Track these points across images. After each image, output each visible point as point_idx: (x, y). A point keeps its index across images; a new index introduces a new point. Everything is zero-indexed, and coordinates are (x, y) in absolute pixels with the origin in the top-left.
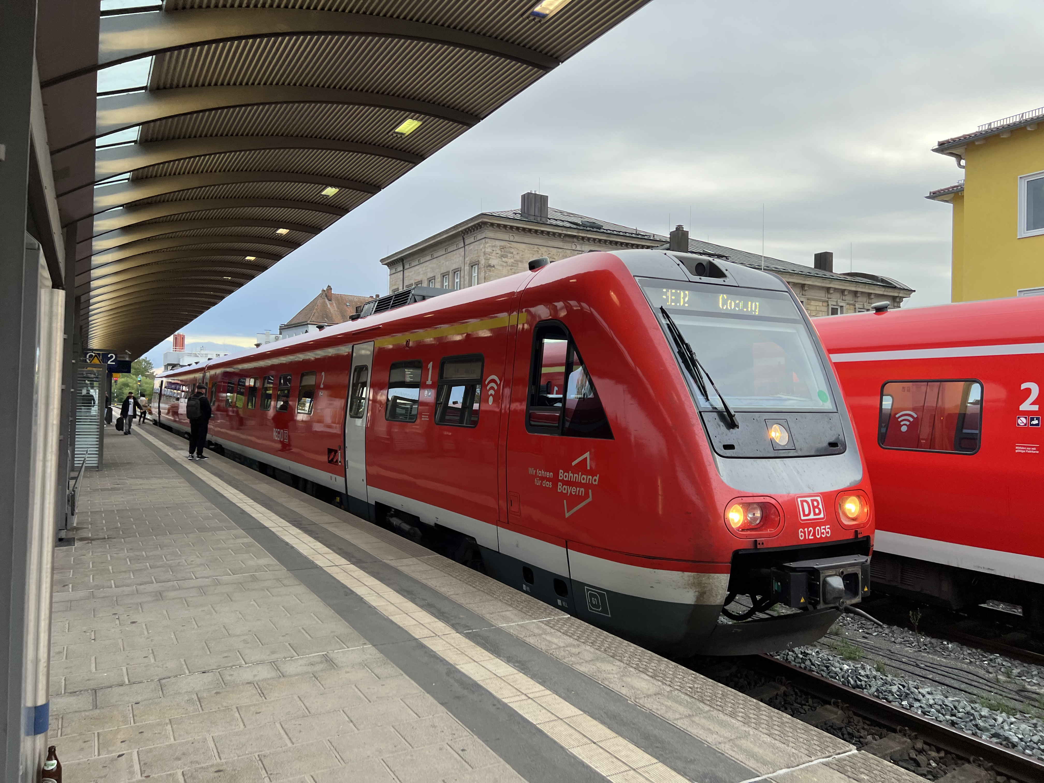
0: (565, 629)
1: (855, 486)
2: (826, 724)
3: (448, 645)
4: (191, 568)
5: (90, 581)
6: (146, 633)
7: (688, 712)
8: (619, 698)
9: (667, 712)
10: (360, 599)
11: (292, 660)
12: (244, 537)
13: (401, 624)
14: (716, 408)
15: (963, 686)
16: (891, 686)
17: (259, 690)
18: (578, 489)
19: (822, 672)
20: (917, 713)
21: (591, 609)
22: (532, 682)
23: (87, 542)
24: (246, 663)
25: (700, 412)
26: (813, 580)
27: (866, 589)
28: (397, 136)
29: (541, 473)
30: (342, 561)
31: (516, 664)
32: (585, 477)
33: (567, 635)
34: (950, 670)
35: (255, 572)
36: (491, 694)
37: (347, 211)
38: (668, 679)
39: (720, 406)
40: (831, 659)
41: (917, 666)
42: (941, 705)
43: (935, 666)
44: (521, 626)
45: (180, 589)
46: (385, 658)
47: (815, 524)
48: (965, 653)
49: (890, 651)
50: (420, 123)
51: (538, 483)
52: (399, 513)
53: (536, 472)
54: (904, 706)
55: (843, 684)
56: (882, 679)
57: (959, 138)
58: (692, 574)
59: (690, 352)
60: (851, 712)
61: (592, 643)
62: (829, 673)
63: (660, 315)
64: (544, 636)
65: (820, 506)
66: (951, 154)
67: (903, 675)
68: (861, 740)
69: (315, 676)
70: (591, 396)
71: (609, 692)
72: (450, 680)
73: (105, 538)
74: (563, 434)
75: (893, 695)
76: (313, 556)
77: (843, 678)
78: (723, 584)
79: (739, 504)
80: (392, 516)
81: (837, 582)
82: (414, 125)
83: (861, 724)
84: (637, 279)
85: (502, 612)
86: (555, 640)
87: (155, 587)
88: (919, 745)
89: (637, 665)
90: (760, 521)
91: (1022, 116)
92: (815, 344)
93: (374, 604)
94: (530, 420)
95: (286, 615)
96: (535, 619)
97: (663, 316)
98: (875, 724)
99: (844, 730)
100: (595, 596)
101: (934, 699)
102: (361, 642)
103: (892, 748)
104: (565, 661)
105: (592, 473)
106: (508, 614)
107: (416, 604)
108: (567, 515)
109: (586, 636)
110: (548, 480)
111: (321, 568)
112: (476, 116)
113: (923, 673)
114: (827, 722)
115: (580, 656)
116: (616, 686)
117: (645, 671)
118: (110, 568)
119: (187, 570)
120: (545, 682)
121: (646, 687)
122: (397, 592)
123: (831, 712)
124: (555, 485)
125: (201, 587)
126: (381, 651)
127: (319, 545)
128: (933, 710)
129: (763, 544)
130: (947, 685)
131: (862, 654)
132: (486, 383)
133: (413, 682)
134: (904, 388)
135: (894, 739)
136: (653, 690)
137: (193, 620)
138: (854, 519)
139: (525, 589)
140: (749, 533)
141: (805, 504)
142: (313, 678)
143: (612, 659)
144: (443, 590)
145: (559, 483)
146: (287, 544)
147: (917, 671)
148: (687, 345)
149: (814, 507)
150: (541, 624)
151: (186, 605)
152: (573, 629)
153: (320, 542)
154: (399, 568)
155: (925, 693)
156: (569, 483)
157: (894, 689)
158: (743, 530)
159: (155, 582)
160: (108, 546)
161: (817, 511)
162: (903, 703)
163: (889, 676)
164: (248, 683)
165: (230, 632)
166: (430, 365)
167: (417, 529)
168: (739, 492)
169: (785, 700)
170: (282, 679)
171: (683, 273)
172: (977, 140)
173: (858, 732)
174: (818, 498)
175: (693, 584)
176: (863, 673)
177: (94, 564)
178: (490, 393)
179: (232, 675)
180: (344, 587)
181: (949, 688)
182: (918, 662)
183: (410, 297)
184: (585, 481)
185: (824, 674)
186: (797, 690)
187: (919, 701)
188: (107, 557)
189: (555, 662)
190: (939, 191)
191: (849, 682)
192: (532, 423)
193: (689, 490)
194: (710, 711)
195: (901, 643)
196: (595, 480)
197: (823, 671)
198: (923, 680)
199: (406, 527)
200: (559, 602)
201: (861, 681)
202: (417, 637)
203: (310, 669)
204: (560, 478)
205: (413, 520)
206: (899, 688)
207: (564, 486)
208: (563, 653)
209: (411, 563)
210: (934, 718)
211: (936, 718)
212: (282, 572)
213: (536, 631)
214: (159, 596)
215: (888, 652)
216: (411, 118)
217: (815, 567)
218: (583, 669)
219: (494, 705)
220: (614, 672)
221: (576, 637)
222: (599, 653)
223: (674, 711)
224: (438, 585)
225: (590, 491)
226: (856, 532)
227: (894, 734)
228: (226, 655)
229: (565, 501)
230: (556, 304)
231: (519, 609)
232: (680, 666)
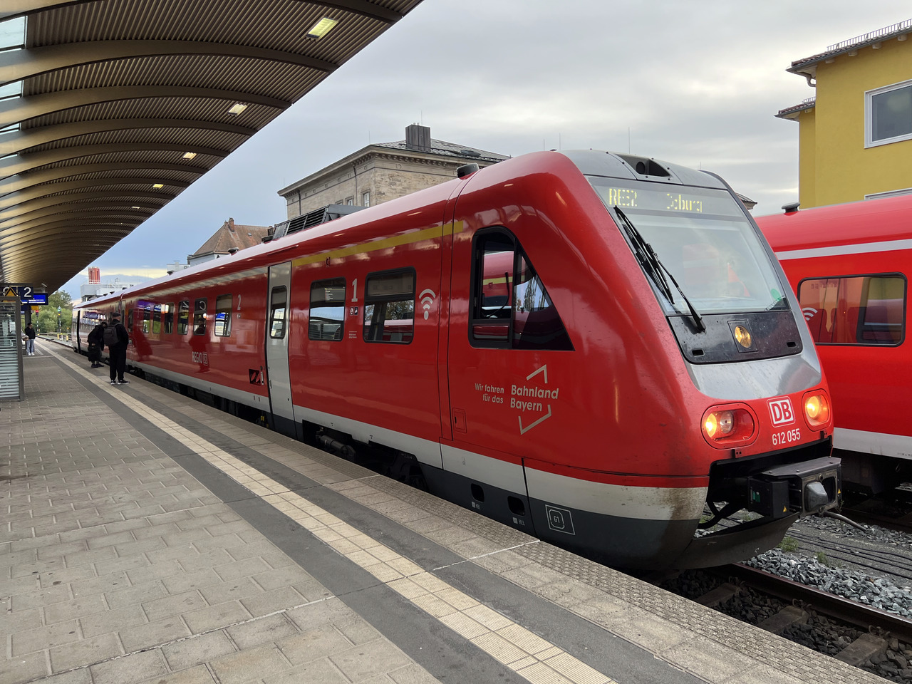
0: (542, 558)
1: (817, 386)
2: (793, 627)
3: (421, 589)
4: (119, 507)
5: (8, 530)
6: (71, 596)
7: (731, 669)
8: (643, 654)
9: (706, 670)
10: (309, 535)
11: (247, 624)
12: (173, 466)
13: (359, 564)
14: (680, 312)
15: (904, 572)
16: (843, 579)
17: (212, 673)
18: (535, 404)
19: (771, 569)
20: (878, 608)
21: (552, 527)
22: (534, 637)
23: (5, 481)
24: (193, 634)
25: (667, 317)
26: (794, 487)
27: (839, 492)
28: (310, 39)
29: (490, 389)
30: (281, 488)
31: (507, 611)
32: (543, 391)
33: (547, 566)
34: (883, 555)
35: (191, 507)
36: (491, 658)
37: (255, 130)
38: (685, 620)
39: (684, 309)
40: (776, 554)
41: (852, 553)
42: (901, 599)
43: (867, 552)
44: (493, 557)
45: (109, 534)
46: (355, 614)
47: (786, 428)
48: (890, 536)
49: (818, 538)
50: (336, 22)
51: (487, 399)
52: (328, 431)
53: (484, 388)
54: (864, 601)
55: (795, 581)
56: (832, 572)
57: (811, 59)
58: (668, 489)
59: (651, 252)
60: (814, 612)
61: (577, 575)
62: (778, 569)
63: (615, 215)
64: (522, 569)
65: (790, 409)
66: (803, 74)
67: (845, 565)
68: (834, 642)
69: (278, 647)
70: (546, 305)
71: (627, 645)
72: (438, 640)
73: (25, 476)
74: (514, 347)
75: (849, 590)
76: (249, 484)
77: (793, 574)
78: (701, 498)
79: (714, 412)
80: (322, 434)
81: (818, 489)
82: (329, 25)
83: (827, 624)
84: (587, 177)
85: (466, 540)
86: (537, 575)
87: (81, 533)
88: (895, 644)
89: (640, 601)
90: (732, 429)
91: (867, 37)
92: (762, 241)
93: (326, 539)
94: (473, 333)
95: (231, 561)
96: (505, 547)
97: (618, 216)
98: (841, 623)
99: (813, 632)
100: (558, 515)
101: (893, 593)
102: (322, 593)
103: (870, 650)
104: (559, 602)
105: (551, 386)
106: (472, 541)
107: (371, 536)
108: (523, 431)
109: (567, 566)
110: (499, 395)
111: (259, 498)
112: (398, 11)
113: (861, 560)
114: (795, 625)
115: (572, 592)
116: (631, 636)
117: (653, 610)
118: (31, 512)
119: (115, 510)
120: (548, 635)
121: (665, 633)
122: (347, 522)
123: (796, 613)
124: (507, 402)
125: (132, 530)
126: (348, 604)
127: (253, 471)
128: (895, 604)
129: (740, 453)
130: (889, 573)
131: (798, 546)
132: (420, 297)
133: (395, 647)
134: (813, 285)
135: (868, 641)
136: (675, 639)
137: (125, 574)
138: (816, 419)
139: (474, 506)
140: (726, 442)
141: (776, 407)
142: (276, 649)
143: (609, 596)
144: (396, 517)
145: (512, 399)
146: (219, 471)
147: (855, 559)
148: (648, 246)
149: (785, 411)
150: (514, 554)
151: (116, 555)
152: (550, 558)
153: (253, 467)
154: (342, 493)
155: (881, 586)
156: (524, 399)
157: (849, 583)
158: (719, 439)
159: (80, 527)
160: (28, 485)
161: (787, 414)
162: (862, 598)
163: (836, 568)
164: (198, 664)
165: (170, 589)
166: (355, 283)
167: (350, 447)
168: (713, 400)
169: (743, 602)
170: (239, 655)
171: (630, 172)
172: (828, 59)
173: (828, 634)
174: (787, 401)
175: (670, 500)
176: (813, 568)
177: (13, 508)
178: (424, 307)
179: (177, 652)
180: (289, 519)
181: (892, 575)
182: (852, 549)
183: (324, 216)
184: (542, 396)
185: (774, 571)
186: (752, 591)
187: (878, 595)
188: (27, 499)
189: (548, 606)
190: (787, 110)
191: (800, 578)
192: (477, 336)
193: (663, 401)
194: (754, 664)
195: (825, 529)
196: (555, 395)
197: (771, 567)
198: (865, 568)
199: (338, 445)
200: (515, 520)
201: (813, 576)
202: (383, 580)
203: (269, 636)
204: (512, 393)
205: (346, 438)
206: (854, 582)
207: (518, 402)
208: (552, 592)
209: (353, 486)
210: (898, 612)
211: (900, 612)
212: (218, 505)
213: (512, 563)
214: (86, 545)
215: (817, 540)
216: (327, 16)
217: (797, 474)
218: (583, 612)
219: (501, 675)
220: (620, 615)
221: (557, 569)
222: (592, 588)
223: (716, 669)
224: (388, 510)
225: (549, 406)
226: (822, 432)
227: (866, 634)
228: (168, 622)
229: (519, 417)
230: (503, 208)
231: (484, 535)
232: (687, 600)
